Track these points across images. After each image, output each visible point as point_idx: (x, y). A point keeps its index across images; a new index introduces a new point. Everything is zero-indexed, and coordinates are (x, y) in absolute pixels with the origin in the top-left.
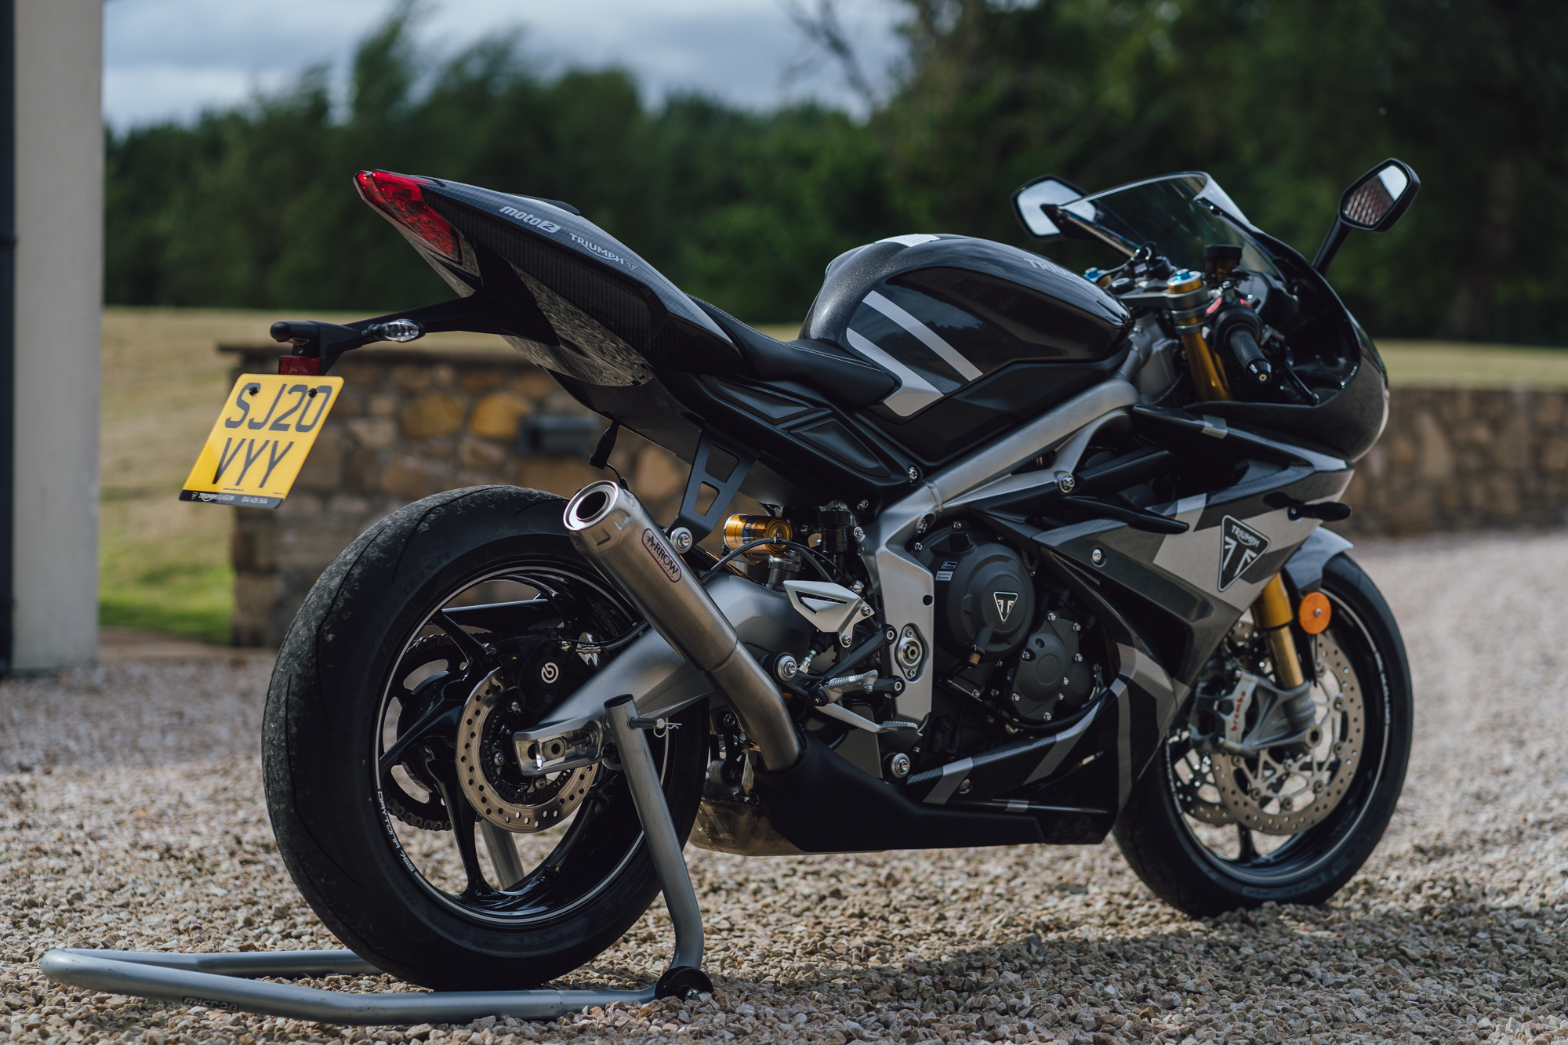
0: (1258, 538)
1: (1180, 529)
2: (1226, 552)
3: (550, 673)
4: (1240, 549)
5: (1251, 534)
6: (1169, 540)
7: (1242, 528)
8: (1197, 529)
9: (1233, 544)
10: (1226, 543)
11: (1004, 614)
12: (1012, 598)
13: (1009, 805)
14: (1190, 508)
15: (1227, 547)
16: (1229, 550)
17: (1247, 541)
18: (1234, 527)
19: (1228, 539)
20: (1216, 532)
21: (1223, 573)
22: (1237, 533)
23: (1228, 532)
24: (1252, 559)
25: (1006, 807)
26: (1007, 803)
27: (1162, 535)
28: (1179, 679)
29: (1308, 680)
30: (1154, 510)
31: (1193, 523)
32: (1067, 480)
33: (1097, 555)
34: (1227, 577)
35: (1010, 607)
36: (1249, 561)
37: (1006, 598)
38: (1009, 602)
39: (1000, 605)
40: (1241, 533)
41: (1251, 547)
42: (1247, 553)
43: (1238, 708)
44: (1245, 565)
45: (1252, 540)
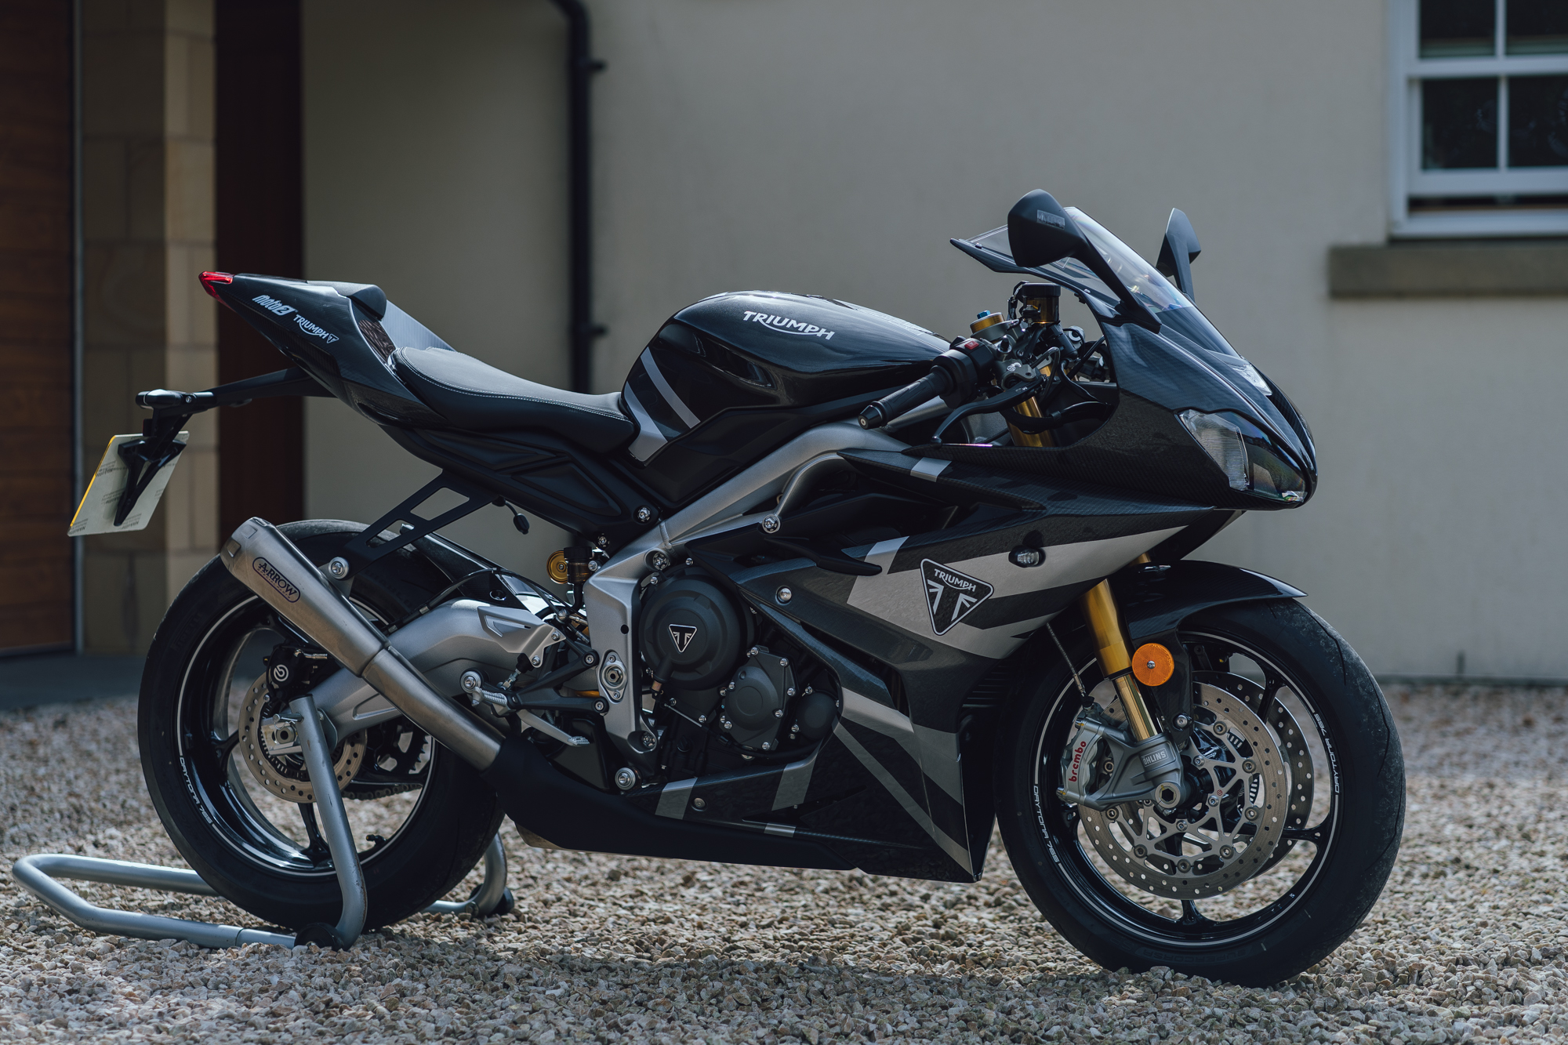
0: (974, 583)
1: (874, 570)
2: (933, 596)
3: (281, 673)
4: (951, 595)
5: (960, 578)
6: (860, 581)
7: (947, 572)
8: (893, 569)
9: (940, 589)
10: (929, 587)
11: (682, 645)
12: (691, 631)
13: (767, 828)
14: (884, 551)
15: (931, 590)
16: (935, 593)
17: (958, 585)
18: (937, 571)
19: (930, 582)
20: (917, 574)
21: (936, 616)
22: (942, 576)
23: (929, 573)
24: (972, 604)
25: (763, 830)
26: (766, 826)
27: (853, 577)
28: (915, 721)
29: (1160, 735)
30: (848, 552)
31: (886, 565)
32: (771, 521)
33: (786, 594)
34: (942, 621)
35: (688, 639)
36: (968, 606)
37: (683, 631)
38: (687, 635)
39: (676, 638)
40: (948, 577)
41: (966, 592)
42: (962, 598)
43: (1076, 758)
44: (963, 608)
45: (965, 585)
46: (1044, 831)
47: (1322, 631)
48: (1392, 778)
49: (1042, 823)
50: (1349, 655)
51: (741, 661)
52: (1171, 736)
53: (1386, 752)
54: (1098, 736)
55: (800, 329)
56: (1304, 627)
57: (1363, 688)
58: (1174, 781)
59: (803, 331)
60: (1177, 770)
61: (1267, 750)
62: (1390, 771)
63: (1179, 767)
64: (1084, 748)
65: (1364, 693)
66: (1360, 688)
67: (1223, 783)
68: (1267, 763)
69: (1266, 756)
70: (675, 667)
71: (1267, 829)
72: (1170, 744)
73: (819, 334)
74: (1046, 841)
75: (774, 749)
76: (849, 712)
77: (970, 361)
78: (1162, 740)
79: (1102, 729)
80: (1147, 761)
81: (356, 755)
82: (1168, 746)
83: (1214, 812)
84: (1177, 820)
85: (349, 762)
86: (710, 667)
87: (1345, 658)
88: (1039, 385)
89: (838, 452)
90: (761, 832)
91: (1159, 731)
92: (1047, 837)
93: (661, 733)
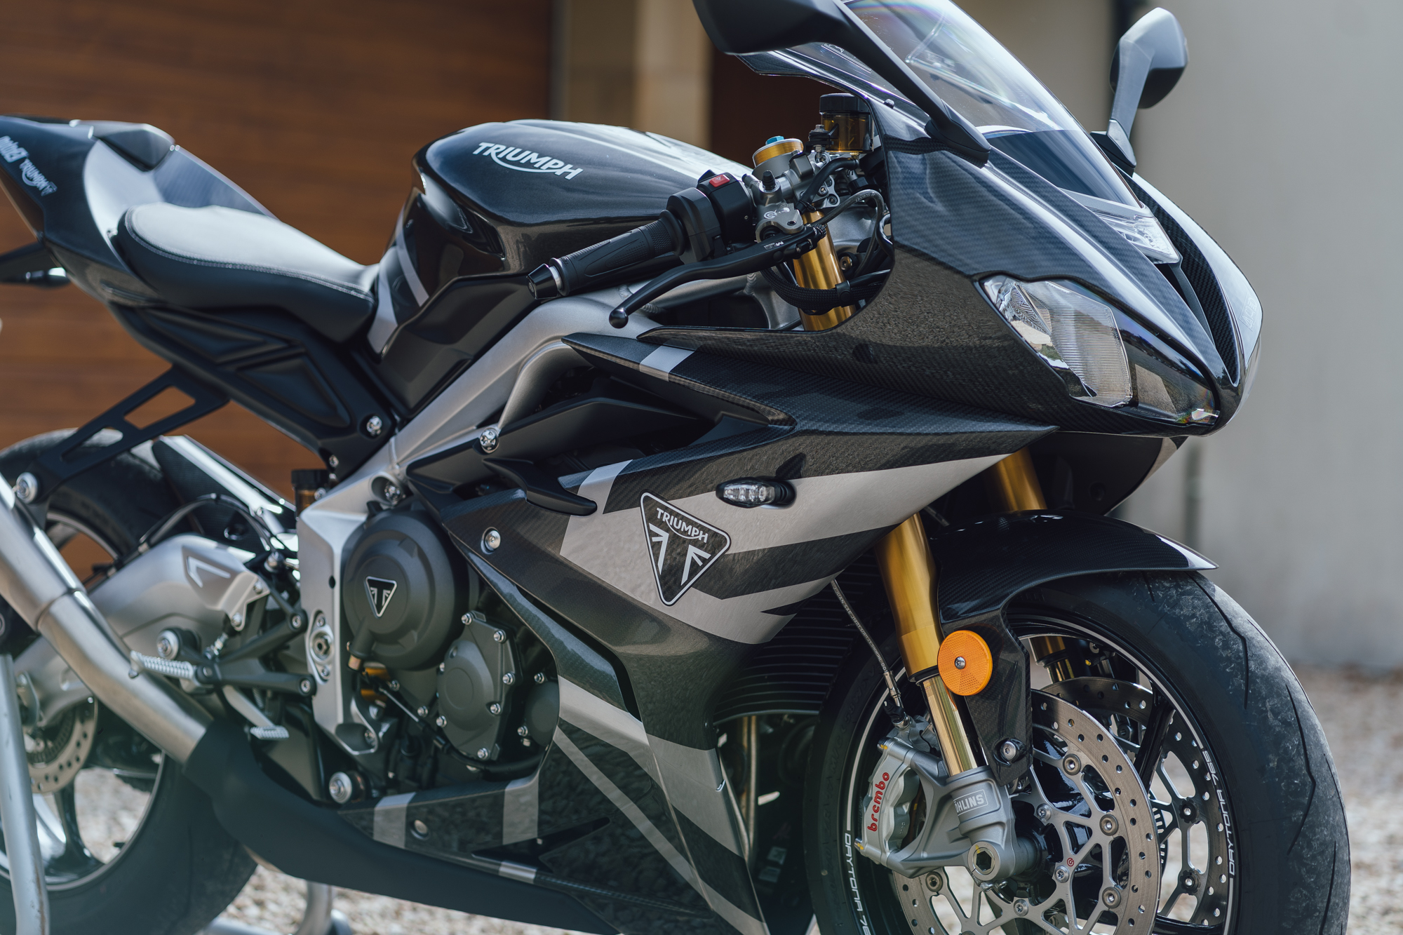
0: (705, 531)
1: (588, 508)
2: (657, 547)
4: (678, 544)
5: (689, 522)
6: (574, 524)
7: (671, 513)
8: (607, 511)
9: (664, 537)
10: (652, 534)
11: (379, 606)
12: (390, 586)
13: (502, 869)
14: (599, 480)
15: (655, 539)
16: (660, 543)
17: (685, 532)
18: (660, 511)
19: (653, 528)
20: (634, 516)
21: (662, 578)
22: (665, 519)
23: (652, 518)
24: (705, 561)
25: (498, 871)
26: (500, 865)
27: (566, 517)
28: (649, 730)
29: (980, 769)
30: (565, 481)
31: (601, 500)
32: (489, 435)
33: (495, 540)
34: (670, 584)
35: (386, 598)
36: (700, 563)
37: (382, 586)
38: (385, 592)
39: (373, 595)
40: (673, 520)
41: (695, 543)
42: (692, 551)
43: (877, 797)
44: (695, 568)
45: (694, 533)
46: (857, 900)
47: (1224, 623)
48: (1314, 858)
49: (855, 889)
50: (1262, 661)
51: (456, 631)
52: (996, 772)
53: (1305, 815)
54: (904, 767)
55: (537, 166)
56: (1194, 616)
57: (1276, 714)
58: (999, 842)
59: (539, 168)
60: (1000, 823)
61: (1134, 802)
62: (1310, 847)
63: (1004, 820)
64: (886, 783)
65: (1276, 723)
66: (1270, 715)
67: (1077, 847)
68: (1133, 821)
69: (1132, 812)
70: (375, 638)
71: (1132, 921)
72: (994, 784)
73: (559, 172)
74: (859, 915)
75: (495, 758)
76: (567, 712)
77: (709, 203)
78: (982, 776)
79: (910, 755)
80: (959, 806)
81: (85, 736)
82: (990, 786)
83: (1064, 892)
84: (1016, 899)
85: (78, 744)
86: (413, 640)
87: (1252, 665)
88: (805, 239)
89: (564, 340)
90: (495, 875)
91: (980, 761)
92: (860, 909)
93: (385, 727)
